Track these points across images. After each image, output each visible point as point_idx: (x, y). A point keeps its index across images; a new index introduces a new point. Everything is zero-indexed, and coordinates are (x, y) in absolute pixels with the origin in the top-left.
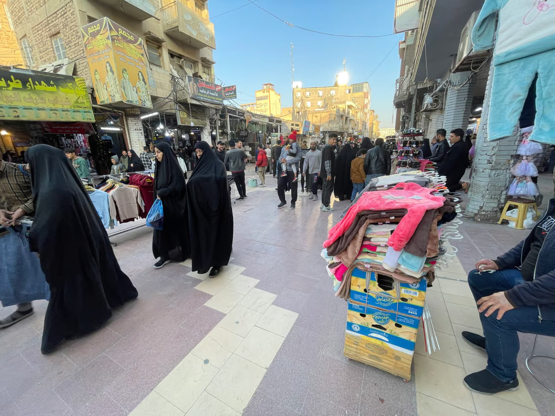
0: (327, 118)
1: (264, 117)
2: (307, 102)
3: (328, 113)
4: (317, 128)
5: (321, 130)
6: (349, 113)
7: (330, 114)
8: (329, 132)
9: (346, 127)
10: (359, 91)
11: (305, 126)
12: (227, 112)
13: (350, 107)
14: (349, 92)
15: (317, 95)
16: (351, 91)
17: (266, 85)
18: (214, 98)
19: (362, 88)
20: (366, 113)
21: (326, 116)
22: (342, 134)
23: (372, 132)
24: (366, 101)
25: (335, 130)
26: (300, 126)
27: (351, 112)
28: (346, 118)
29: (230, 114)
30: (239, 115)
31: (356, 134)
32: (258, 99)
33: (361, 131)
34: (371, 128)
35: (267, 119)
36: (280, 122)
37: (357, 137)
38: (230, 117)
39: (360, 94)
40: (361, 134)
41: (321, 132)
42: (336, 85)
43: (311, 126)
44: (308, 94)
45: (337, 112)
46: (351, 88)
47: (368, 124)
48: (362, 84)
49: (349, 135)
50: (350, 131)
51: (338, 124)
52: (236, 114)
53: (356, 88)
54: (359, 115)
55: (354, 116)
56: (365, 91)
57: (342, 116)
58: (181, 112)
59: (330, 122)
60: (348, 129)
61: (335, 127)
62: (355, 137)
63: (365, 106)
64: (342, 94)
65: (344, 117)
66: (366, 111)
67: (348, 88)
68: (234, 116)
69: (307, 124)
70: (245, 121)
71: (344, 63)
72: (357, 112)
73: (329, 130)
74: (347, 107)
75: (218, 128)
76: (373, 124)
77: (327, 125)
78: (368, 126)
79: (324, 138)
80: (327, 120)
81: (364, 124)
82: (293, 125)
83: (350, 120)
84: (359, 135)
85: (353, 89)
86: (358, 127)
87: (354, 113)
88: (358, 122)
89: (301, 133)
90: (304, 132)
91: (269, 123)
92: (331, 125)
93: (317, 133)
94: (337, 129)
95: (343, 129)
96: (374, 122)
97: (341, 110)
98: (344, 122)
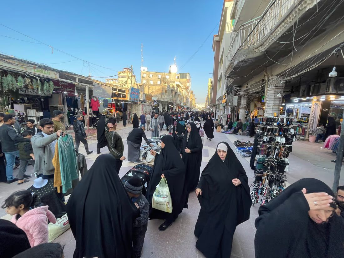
0: (160, 91)
1: (44, 68)
2: (150, 81)
4: (149, 97)
5: (154, 99)
6: (177, 90)
7: (162, 88)
8: (162, 102)
10: (184, 78)
11: (133, 93)
13: (178, 86)
14: (178, 78)
15: (157, 78)
16: (179, 77)
17: (126, 69)
19: (186, 76)
20: (188, 92)
21: (159, 89)
22: (172, 104)
23: (192, 104)
24: (188, 85)
25: (166, 100)
27: (179, 89)
28: (176, 93)
31: (182, 104)
32: (120, 77)
33: (185, 103)
34: (191, 102)
36: (90, 82)
39: (184, 80)
41: (155, 101)
42: (170, 72)
43: (141, 94)
44: (151, 76)
45: (167, 87)
46: (179, 75)
47: (189, 99)
48: (186, 74)
49: (178, 105)
50: (178, 102)
51: (169, 96)
53: (183, 76)
54: (184, 92)
56: (188, 78)
57: (172, 91)
59: (162, 94)
60: (176, 100)
61: (167, 98)
62: (182, 107)
63: (188, 88)
64: (174, 79)
65: (173, 92)
66: (188, 91)
67: (177, 75)
69: (135, 91)
71: (175, 60)
72: (182, 90)
73: (162, 100)
74: (176, 85)
77: (160, 96)
78: (190, 100)
79: (157, 106)
81: (187, 99)
82: (115, 89)
83: (178, 95)
85: (180, 76)
86: (184, 100)
87: (180, 91)
88: (183, 97)
89: (128, 99)
90: (132, 99)
91: (59, 79)
92: (163, 97)
93: (148, 102)
94: (169, 100)
95: (173, 100)
96: (193, 98)
97: (171, 86)
98: (174, 95)
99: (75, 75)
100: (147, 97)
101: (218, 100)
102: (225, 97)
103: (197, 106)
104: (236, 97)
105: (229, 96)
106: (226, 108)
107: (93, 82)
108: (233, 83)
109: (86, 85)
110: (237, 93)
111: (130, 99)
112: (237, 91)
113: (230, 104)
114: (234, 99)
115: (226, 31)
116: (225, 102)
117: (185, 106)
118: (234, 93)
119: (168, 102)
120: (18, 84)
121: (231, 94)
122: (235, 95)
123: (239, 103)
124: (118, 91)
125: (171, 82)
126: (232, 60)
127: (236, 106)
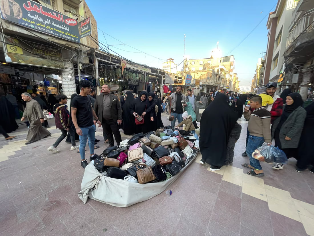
0: (205, 76)
1: (146, 67)
2: (192, 68)
3: (206, 72)
4: (197, 82)
5: (201, 83)
6: (221, 74)
7: (208, 73)
8: (207, 85)
9: (219, 82)
10: (227, 61)
11: (187, 79)
12: (94, 55)
13: (222, 70)
14: (221, 62)
15: (199, 64)
17: (169, 59)
18: (61, 32)
19: (229, 59)
20: (232, 75)
21: (205, 74)
22: (215, 87)
23: (235, 87)
24: (232, 68)
25: (211, 84)
26: (183, 78)
28: (219, 77)
29: (99, 59)
30: (112, 61)
31: (225, 88)
32: (164, 67)
33: (228, 86)
34: (235, 85)
35: (149, 69)
36: (164, 73)
37: (226, 90)
38: (99, 62)
39: (228, 63)
40: (228, 88)
41: (201, 86)
42: (212, 57)
43: (192, 79)
44: (193, 63)
45: (213, 72)
46: (222, 59)
47: (232, 82)
48: (229, 56)
49: (221, 88)
50: (222, 86)
51: (213, 80)
52: (109, 61)
53: (225, 59)
54: (227, 76)
55: (224, 75)
56: (231, 61)
57: (216, 75)
58: (7, 45)
59: (208, 78)
60: (220, 84)
61: (212, 82)
62: (224, 90)
63: (231, 71)
65: (217, 76)
67: (219, 59)
68: (107, 61)
69: (189, 77)
70: (121, 68)
72: (226, 74)
73: (207, 84)
74: (219, 69)
75: (79, 71)
76: (236, 82)
77: (205, 80)
78: (233, 83)
79: (203, 89)
80: (205, 77)
81: (230, 82)
82: (176, 77)
83: (222, 78)
84: (227, 88)
86: (227, 84)
87: (224, 74)
88: (226, 80)
89: (184, 84)
90: (186, 84)
91: (151, 73)
92: (208, 81)
93: (197, 86)
94: (213, 84)
95: (217, 84)
96: (236, 81)
97: (216, 71)
98: (218, 79)
99: (158, 69)
100: (196, 82)
101: (271, 80)
102: (283, 76)
103: (240, 89)
104: (297, 75)
105: (287, 74)
106: (282, 87)
107: (165, 73)
108: (294, 61)
109: (162, 75)
110: (298, 70)
111: (185, 84)
112: (298, 68)
113: (288, 82)
114: (293, 77)
115: (287, 8)
116: (282, 81)
117: (227, 90)
118: (293, 71)
119: (212, 86)
120: (137, 77)
121: (289, 72)
122: (296, 73)
123: (300, 80)
124: (178, 78)
125: (215, 67)
126: (293, 42)
127: (295, 84)
